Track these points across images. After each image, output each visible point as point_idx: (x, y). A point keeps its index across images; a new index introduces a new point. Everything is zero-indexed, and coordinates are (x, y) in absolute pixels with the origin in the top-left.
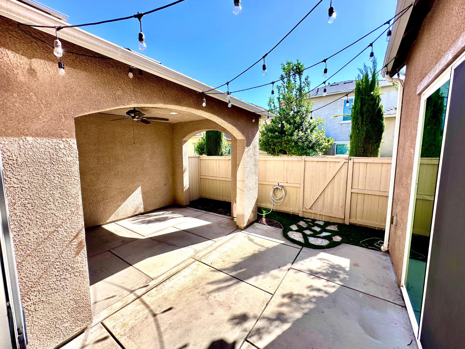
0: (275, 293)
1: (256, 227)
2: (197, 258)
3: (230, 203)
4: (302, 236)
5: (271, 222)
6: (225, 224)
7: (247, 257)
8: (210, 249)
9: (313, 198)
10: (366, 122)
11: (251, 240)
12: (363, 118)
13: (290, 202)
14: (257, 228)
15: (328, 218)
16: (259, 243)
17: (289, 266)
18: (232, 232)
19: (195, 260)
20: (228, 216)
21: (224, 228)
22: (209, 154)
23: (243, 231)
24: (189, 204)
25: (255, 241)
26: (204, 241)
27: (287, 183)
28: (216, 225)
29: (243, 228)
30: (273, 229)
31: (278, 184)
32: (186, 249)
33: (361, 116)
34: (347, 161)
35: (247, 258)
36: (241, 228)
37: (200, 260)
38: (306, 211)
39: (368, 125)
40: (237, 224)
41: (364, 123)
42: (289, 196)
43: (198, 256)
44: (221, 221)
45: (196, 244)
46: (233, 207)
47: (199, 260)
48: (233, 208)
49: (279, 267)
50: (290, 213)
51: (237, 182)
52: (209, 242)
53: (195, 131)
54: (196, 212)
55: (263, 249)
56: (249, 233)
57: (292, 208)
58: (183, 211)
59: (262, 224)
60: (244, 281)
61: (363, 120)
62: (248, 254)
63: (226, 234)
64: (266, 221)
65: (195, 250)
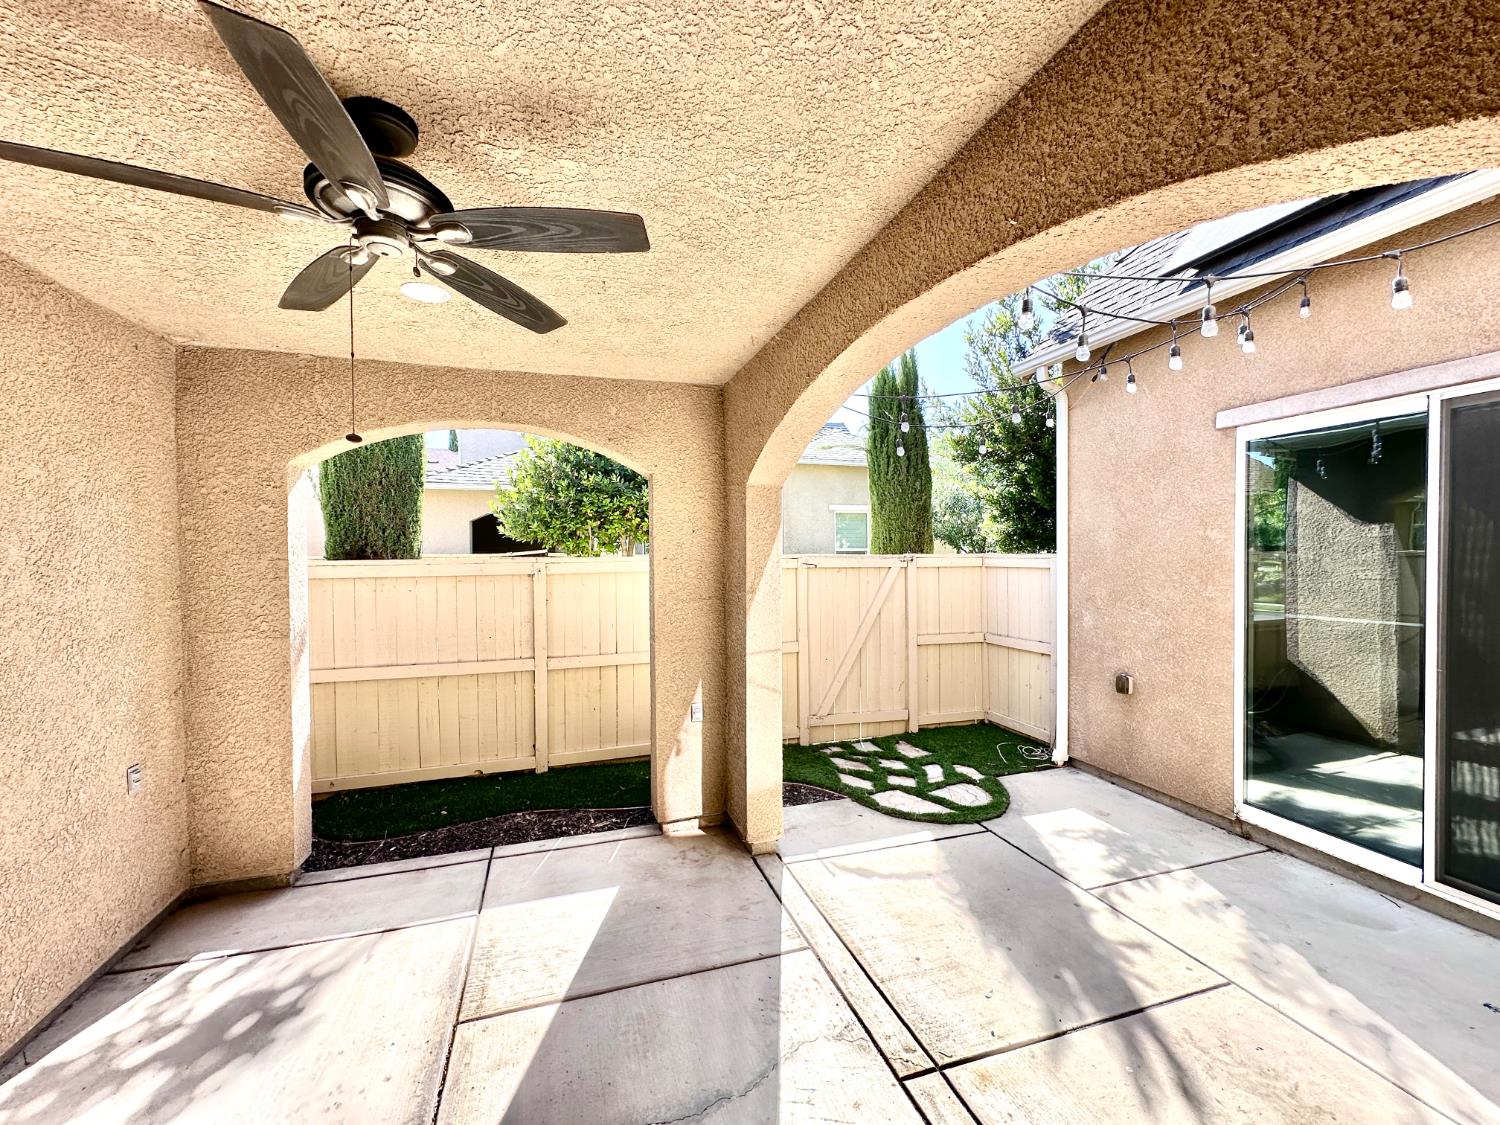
7: (983, 932)
11: (866, 872)
16: (904, 870)
23: (785, 859)
25: (882, 870)
29: (775, 847)
30: (826, 809)
34: (905, 565)
37: (949, 1060)
38: (817, 723)
40: (751, 838)
43: (908, 1050)
46: (662, 777)
48: (663, 783)
51: (748, 659)
55: (948, 883)
56: (813, 856)
62: (969, 921)
63: (769, 897)
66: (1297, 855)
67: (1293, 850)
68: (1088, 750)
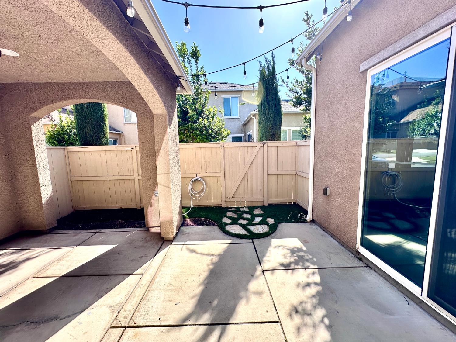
0: (278, 317)
1: (186, 233)
2: (125, 323)
3: (142, 209)
4: (242, 228)
5: (198, 220)
6: (140, 241)
7: (205, 279)
8: (140, 292)
9: (235, 185)
10: (272, 109)
11: (193, 251)
12: (269, 105)
13: (211, 194)
14: (188, 233)
15: (249, 203)
16: (206, 252)
17: (259, 269)
18: (158, 249)
19: (122, 329)
20: (137, 227)
21: (142, 246)
22: (85, 143)
23: (173, 243)
24: (56, 225)
25: (199, 251)
26: (120, 282)
27: (206, 172)
28: (126, 246)
29: (172, 239)
30: (206, 228)
31: (197, 175)
32: (89, 314)
33: (267, 103)
34: (262, 145)
35: (206, 282)
36: (168, 239)
37: (133, 325)
38: (228, 200)
39: (274, 112)
40: (162, 235)
41: (270, 110)
42: (210, 187)
43: (125, 317)
44: (131, 238)
45: (106, 293)
46: (146, 213)
47: (130, 325)
48: (147, 215)
49: (252, 276)
50: (211, 206)
51: (158, 176)
52: (131, 280)
53: (60, 100)
54: (75, 236)
55: (215, 259)
56: (183, 243)
57: (213, 201)
58: (45, 240)
59: (190, 226)
60: (230, 322)
61: (269, 108)
62: (205, 274)
63: (152, 255)
64: (192, 221)
65: (111, 307)
66: (377, 271)
67: (376, 269)
68: (317, 217)
